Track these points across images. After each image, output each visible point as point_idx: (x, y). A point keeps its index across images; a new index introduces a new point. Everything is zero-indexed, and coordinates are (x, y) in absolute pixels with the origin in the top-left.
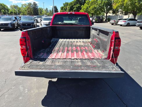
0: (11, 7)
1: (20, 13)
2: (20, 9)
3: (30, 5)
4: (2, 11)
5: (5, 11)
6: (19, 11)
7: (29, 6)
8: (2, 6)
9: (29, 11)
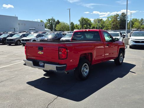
0: (94, 21)
1: (104, 28)
2: (104, 22)
3: (117, 17)
4: (84, 26)
5: (87, 26)
6: (102, 25)
7: (115, 18)
8: (86, 21)
9: (114, 25)
